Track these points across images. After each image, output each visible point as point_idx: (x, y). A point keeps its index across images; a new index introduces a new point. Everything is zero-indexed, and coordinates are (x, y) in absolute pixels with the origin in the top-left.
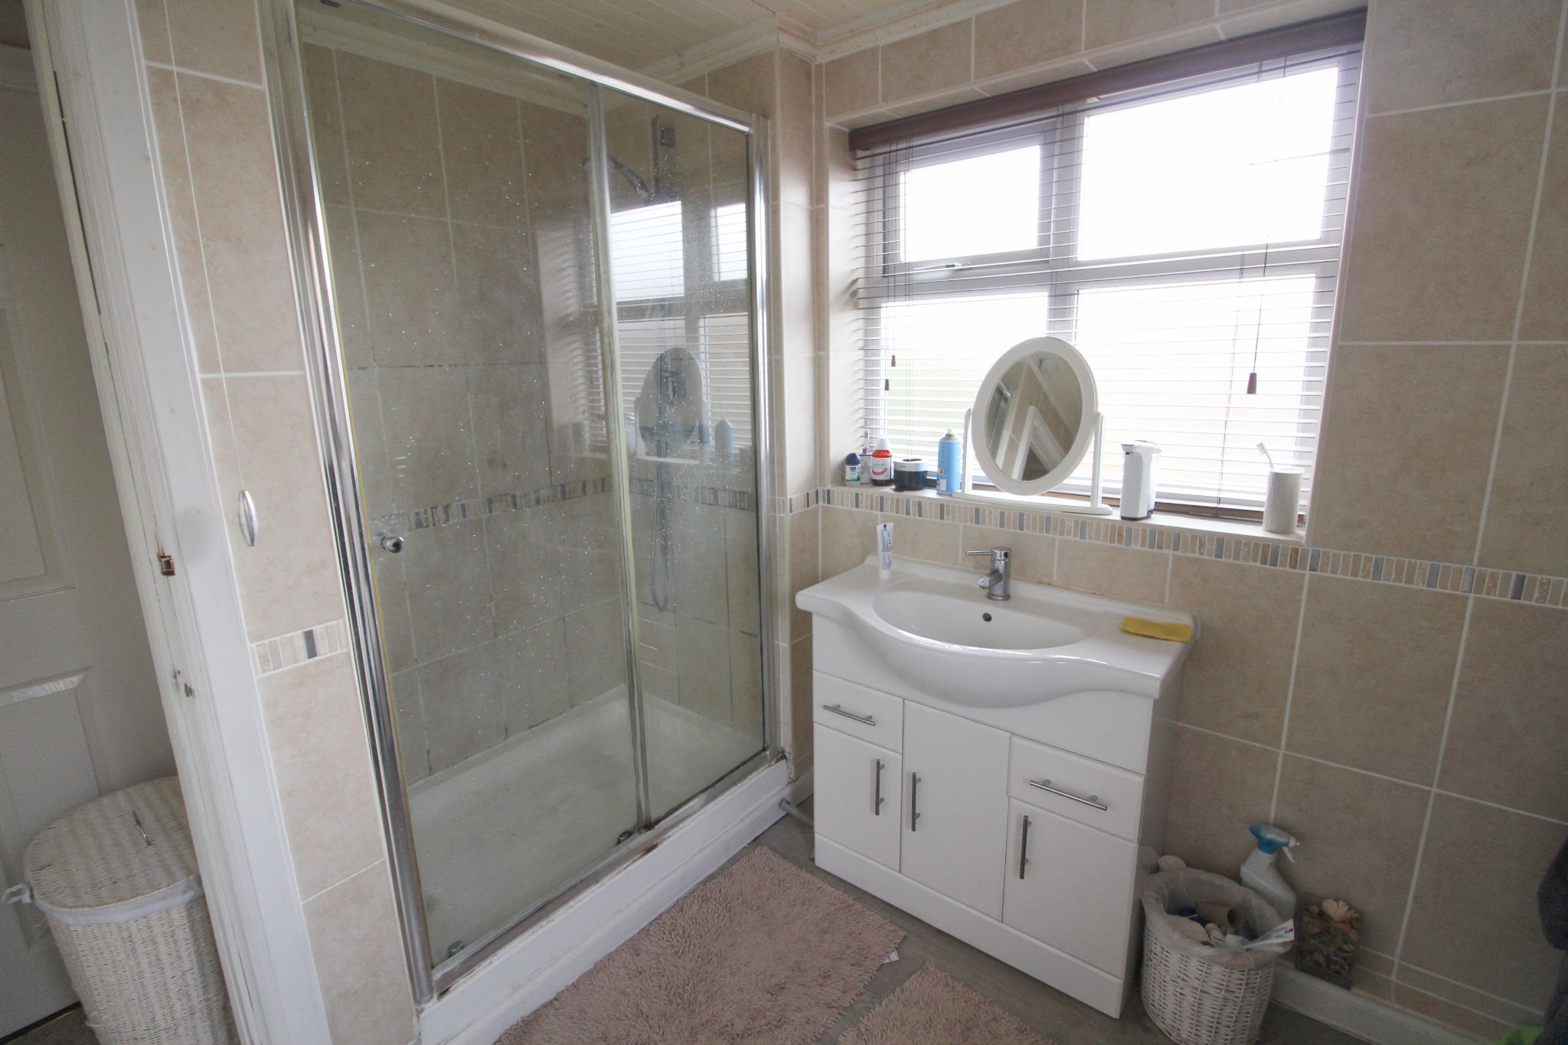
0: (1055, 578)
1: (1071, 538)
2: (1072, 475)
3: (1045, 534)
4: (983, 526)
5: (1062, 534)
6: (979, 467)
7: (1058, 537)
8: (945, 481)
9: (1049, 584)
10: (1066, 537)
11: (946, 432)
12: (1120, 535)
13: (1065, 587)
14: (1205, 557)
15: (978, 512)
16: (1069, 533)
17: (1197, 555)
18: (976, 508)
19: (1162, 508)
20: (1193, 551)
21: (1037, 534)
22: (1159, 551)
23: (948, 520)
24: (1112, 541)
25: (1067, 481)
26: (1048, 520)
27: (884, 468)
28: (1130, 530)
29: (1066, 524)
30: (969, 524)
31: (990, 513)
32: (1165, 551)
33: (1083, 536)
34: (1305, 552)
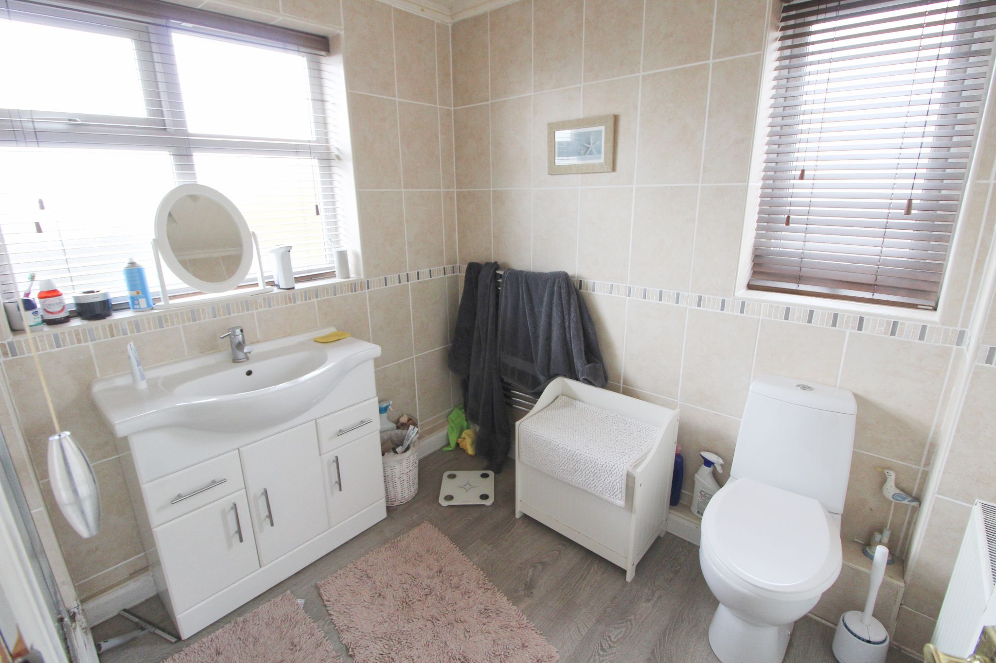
0: (259, 337)
1: (263, 309)
2: (249, 272)
3: (246, 313)
4: (200, 321)
5: (257, 309)
6: (181, 281)
7: (255, 312)
8: (144, 299)
9: (258, 342)
10: (260, 310)
11: (128, 261)
12: (290, 299)
13: (267, 339)
14: (330, 297)
15: (193, 312)
16: (261, 307)
17: (326, 297)
18: (191, 311)
19: (299, 280)
20: (324, 296)
21: (241, 314)
22: (310, 301)
23: (168, 326)
24: (286, 303)
25: (247, 277)
26: (246, 303)
27: (62, 305)
28: (294, 294)
29: (258, 302)
30: (187, 324)
31: (203, 310)
32: (313, 300)
33: (270, 306)
34: (364, 282)
